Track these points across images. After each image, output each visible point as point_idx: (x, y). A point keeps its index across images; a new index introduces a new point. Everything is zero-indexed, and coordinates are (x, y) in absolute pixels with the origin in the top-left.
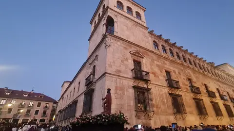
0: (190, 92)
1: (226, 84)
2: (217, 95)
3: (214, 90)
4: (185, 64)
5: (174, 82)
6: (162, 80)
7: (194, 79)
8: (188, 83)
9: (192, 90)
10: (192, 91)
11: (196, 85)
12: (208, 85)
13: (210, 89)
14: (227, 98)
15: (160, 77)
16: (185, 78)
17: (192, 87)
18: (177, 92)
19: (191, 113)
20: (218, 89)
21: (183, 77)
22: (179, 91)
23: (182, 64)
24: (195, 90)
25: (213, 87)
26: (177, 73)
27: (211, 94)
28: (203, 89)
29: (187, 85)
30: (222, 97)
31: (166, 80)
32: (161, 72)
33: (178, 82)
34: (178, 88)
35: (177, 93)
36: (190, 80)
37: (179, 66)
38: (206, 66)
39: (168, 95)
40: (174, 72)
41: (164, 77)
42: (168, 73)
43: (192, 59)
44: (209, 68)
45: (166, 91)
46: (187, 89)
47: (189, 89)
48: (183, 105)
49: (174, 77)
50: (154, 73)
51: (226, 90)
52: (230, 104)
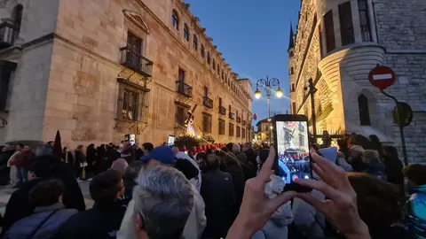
0: (202, 104)
1: (239, 102)
2: (227, 112)
3: (227, 108)
5: (186, 87)
6: (171, 80)
7: (211, 90)
8: (203, 93)
9: (204, 102)
10: (204, 104)
11: (210, 97)
12: (223, 100)
13: (223, 105)
14: (234, 117)
15: (169, 76)
16: (202, 85)
17: (206, 98)
20: (230, 106)
21: (199, 83)
22: (188, 101)
23: (204, 65)
24: (207, 103)
25: (226, 104)
26: (194, 75)
27: (222, 110)
28: (216, 104)
29: (200, 95)
30: (230, 117)
31: (176, 82)
32: (173, 68)
33: (191, 88)
34: (189, 97)
35: (186, 103)
36: (206, 89)
37: (199, 67)
38: (229, 76)
39: (173, 103)
40: (191, 73)
41: (175, 76)
42: (182, 72)
43: (217, 62)
44: (231, 80)
46: (199, 100)
47: (202, 100)
49: (188, 80)
50: (161, 67)
51: (237, 108)
52: (235, 123)
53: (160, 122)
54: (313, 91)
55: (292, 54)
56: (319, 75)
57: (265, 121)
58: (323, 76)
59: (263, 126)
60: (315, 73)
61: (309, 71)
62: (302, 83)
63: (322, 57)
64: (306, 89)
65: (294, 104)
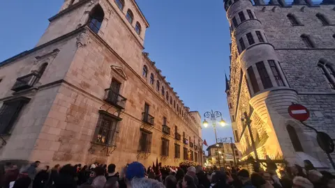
0: (161, 131)
1: (191, 130)
2: (182, 138)
3: (181, 134)
4: (166, 101)
5: (149, 117)
6: (139, 112)
7: (169, 119)
8: (162, 122)
10: (164, 131)
11: (168, 125)
12: (178, 128)
13: (178, 132)
14: (188, 142)
15: (137, 108)
16: (162, 116)
17: (164, 126)
18: (149, 129)
19: (154, 152)
20: (184, 133)
21: (160, 114)
22: (151, 128)
23: (163, 101)
24: (166, 131)
25: (180, 132)
26: (156, 108)
27: (177, 137)
28: (172, 131)
29: (159, 123)
30: (184, 142)
31: (142, 113)
32: (141, 103)
33: (154, 118)
34: (151, 125)
36: (165, 118)
37: (160, 102)
38: (182, 109)
39: (139, 130)
40: (154, 107)
41: (142, 109)
42: (147, 106)
43: (174, 99)
44: (184, 112)
45: (138, 125)
46: (159, 128)
47: (161, 127)
48: (150, 143)
49: (151, 112)
50: (132, 102)
51: (189, 134)
52: (188, 148)
53: (127, 146)
54: (249, 122)
55: (229, 94)
56: (251, 109)
57: (214, 146)
58: (255, 110)
59: (213, 151)
60: (249, 107)
61: (244, 105)
62: (239, 115)
63: (251, 97)
64: (242, 120)
65: (236, 131)
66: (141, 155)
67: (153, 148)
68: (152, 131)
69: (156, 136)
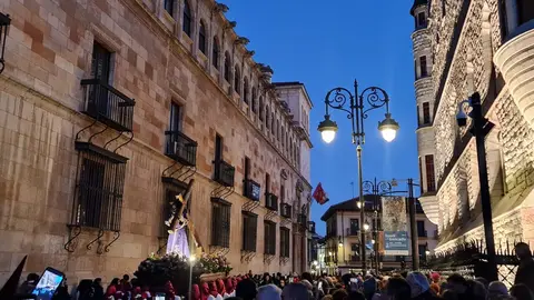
0: (162, 151)
1: (274, 150)
2: (239, 178)
3: (237, 163)
4: (183, 39)
5: (114, 101)
6: (67, 75)
7: (192, 110)
8: (165, 118)
9: (169, 148)
10: (169, 153)
11: (189, 132)
12: (227, 142)
13: (226, 157)
14: (260, 192)
15: (60, 62)
16: (164, 96)
17: (175, 134)
18: (115, 144)
19: (136, 230)
20: (247, 161)
21: (157, 89)
22: (121, 141)
23: (171, 37)
24: (179, 150)
25: (235, 154)
26: (141, 65)
27: (222, 174)
28: (205, 152)
29: (159, 125)
30: (247, 191)
31: (84, 83)
32: (75, 38)
33: (131, 103)
34: (120, 128)
35: (110, 148)
36: (177, 107)
37: (158, 42)
38: (245, 73)
40: (132, 58)
41: (81, 65)
42: (103, 54)
43: (214, 30)
44: (252, 84)
46: (155, 139)
47: (163, 139)
48: (118, 196)
49: (121, 77)
50: (35, 35)
51: (268, 167)
52: (261, 213)
53: (24, 208)
54: (481, 128)
55: (421, 22)
56: (496, 83)
57: (348, 206)
58: (509, 88)
59: (343, 222)
60: (487, 75)
61: (470, 69)
62: (451, 103)
63: (506, 36)
64: (461, 121)
65: (429, 159)
66: (83, 239)
67: (128, 216)
68: (124, 152)
69: (142, 169)
